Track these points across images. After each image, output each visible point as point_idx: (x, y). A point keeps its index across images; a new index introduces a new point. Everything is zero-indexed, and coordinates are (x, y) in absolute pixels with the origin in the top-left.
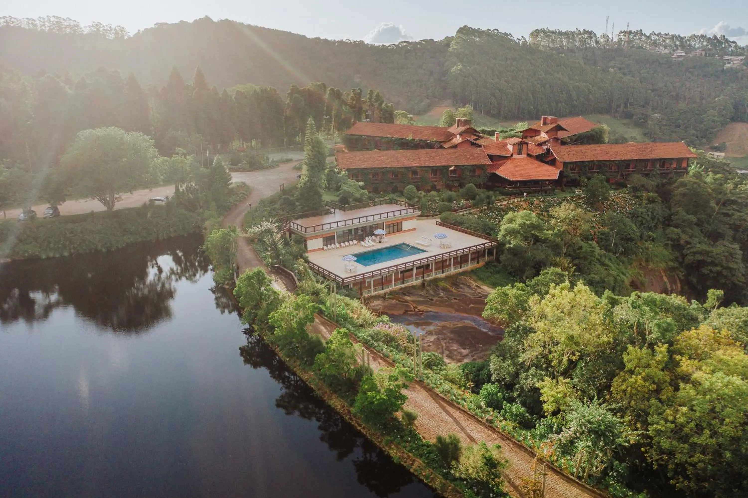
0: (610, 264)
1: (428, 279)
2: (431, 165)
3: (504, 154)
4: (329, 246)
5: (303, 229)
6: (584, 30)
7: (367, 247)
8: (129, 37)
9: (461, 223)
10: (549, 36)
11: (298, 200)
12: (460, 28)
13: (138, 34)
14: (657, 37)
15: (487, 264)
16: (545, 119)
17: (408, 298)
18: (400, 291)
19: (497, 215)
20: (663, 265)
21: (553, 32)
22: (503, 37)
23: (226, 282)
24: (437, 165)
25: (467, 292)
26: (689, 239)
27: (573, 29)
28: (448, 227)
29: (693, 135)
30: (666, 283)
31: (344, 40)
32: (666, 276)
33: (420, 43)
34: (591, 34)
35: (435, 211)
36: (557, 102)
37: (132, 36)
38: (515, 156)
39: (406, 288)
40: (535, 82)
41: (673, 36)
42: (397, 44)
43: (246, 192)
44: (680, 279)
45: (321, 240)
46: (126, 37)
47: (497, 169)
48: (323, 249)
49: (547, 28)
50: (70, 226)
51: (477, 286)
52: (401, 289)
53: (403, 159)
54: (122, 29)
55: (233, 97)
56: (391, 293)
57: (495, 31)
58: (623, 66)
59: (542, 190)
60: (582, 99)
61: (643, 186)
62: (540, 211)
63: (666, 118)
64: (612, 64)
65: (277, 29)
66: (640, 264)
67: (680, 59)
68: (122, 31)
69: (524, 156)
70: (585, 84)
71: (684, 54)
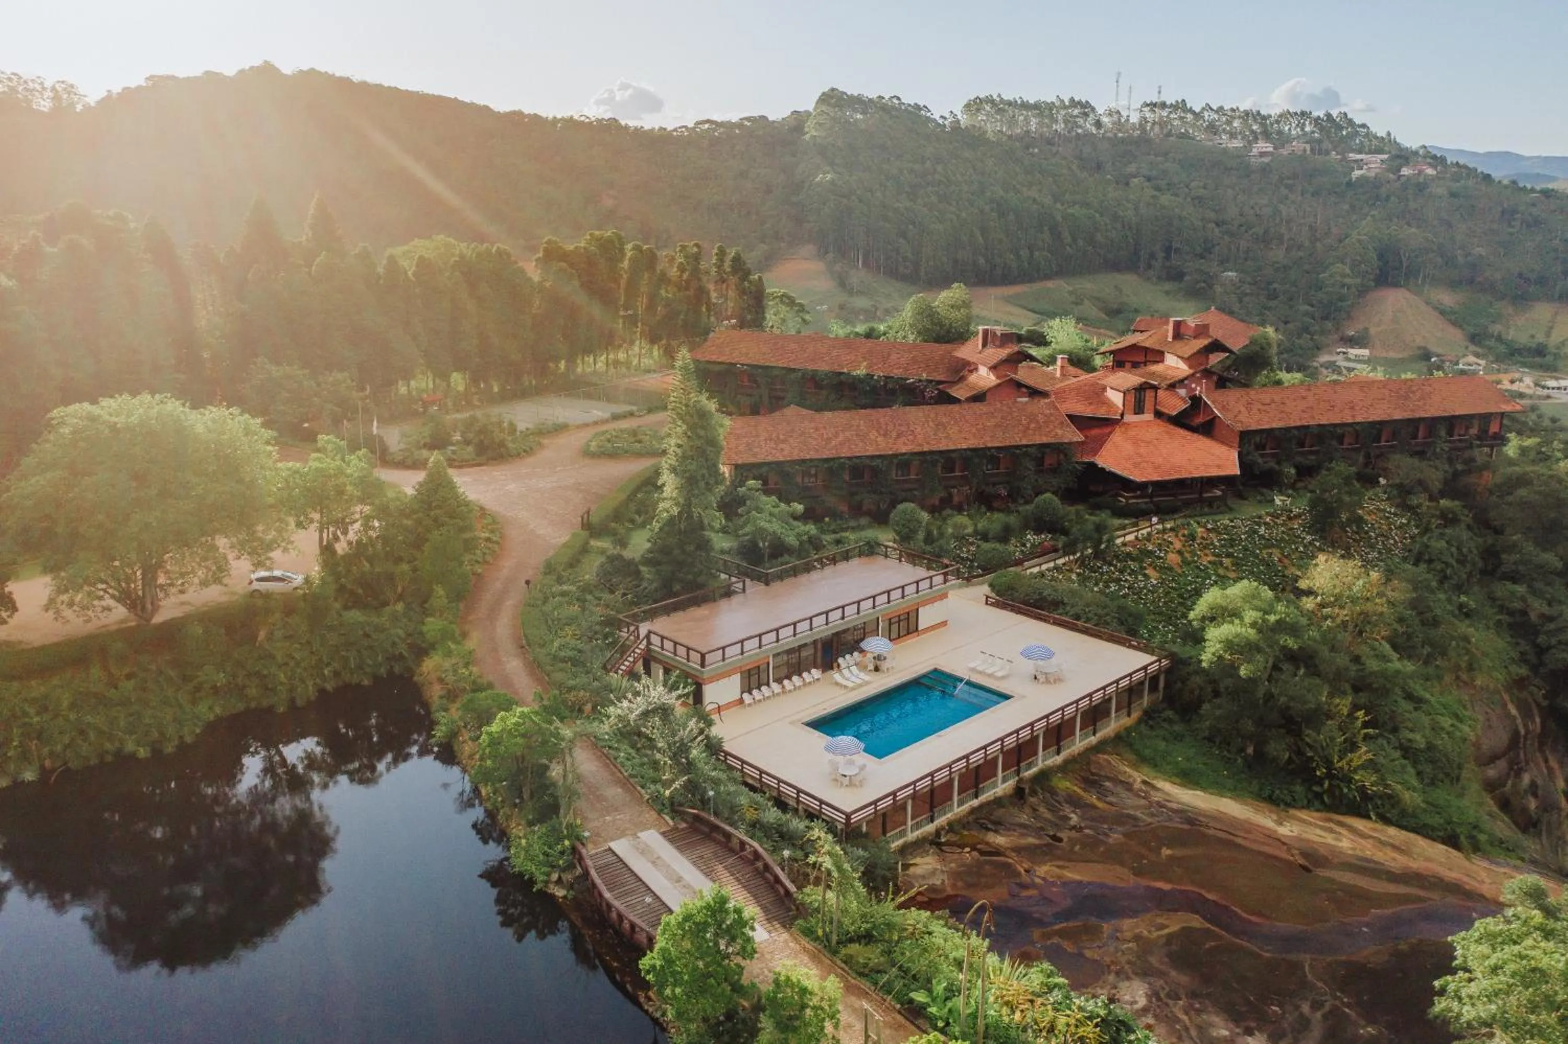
0: (1428, 696)
1: (1028, 774)
2: (942, 447)
3: (1101, 413)
4: (755, 692)
5: (695, 657)
6: (1072, 100)
7: (853, 689)
8: (87, 107)
9: (1056, 604)
10: (1003, 110)
11: (647, 562)
12: (824, 94)
13: (107, 102)
14: (1216, 116)
15: (1148, 715)
16: (1178, 325)
17: (1000, 840)
18: (971, 819)
19: (1122, 572)
20: (1500, 676)
21: (1010, 104)
22: (910, 112)
23: (555, 877)
24: (959, 447)
25: (1131, 804)
26: (1546, 609)
27: (1050, 98)
28: (1019, 611)
29: (1306, 314)
30: (1514, 718)
31: (576, 117)
32: (1512, 702)
33: (740, 125)
34: (1086, 108)
35: (971, 567)
36: (1031, 248)
37: (93, 104)
38: (1129, 418)
39: (981, 806)
40: (987, 208)
41: (1247, 113)
42: (691, 125)
43: (492, 531)
44: (1538, 705)
45: (736, 679)
46: (79, 107)
47: (1095, 452)
48: (741, 701)
49: (999, 95)
50: (37, 688)
51: (1144, 782)
52: (973, 811)
53: (873, 435)
54: (70, 89)
55: (410, 273)
56: (951, 827)
57: (895, 101)
58: (1154, 173)
59: (1201, 500)
60: (1081, 243)
61: (1420, 482)
62: (1214, 555)
63: (1249, 279)
64: (1132, 168)
65: (426, 91)
66: (1458, 678)
67: (1266, 160)
68: (69, 93)
69: (1148, 416)
70: (1084, 211)
71: (1271, 149)
